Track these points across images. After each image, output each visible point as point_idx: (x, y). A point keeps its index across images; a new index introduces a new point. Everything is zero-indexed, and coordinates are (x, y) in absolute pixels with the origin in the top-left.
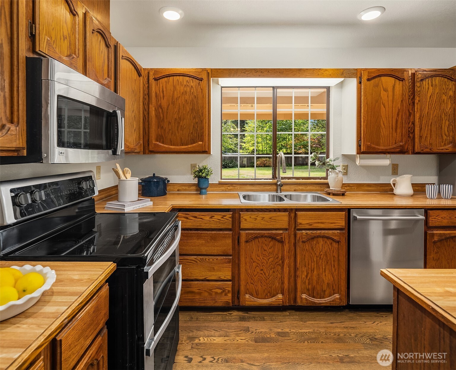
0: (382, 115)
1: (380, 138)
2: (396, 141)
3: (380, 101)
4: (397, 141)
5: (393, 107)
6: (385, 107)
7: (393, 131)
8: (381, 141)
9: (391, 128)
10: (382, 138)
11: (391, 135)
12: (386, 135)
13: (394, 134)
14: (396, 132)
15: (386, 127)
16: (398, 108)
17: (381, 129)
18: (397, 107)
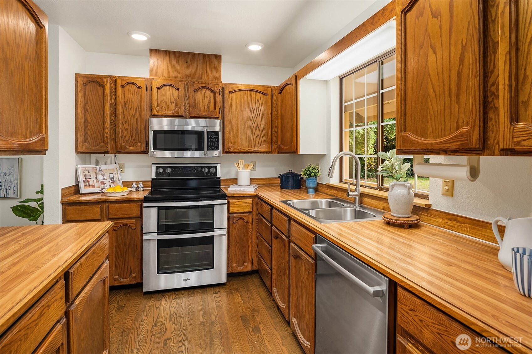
1: (428, 122)
2: (457, 123)
4: (460, 124)
5: (450, 44)
6: (435, 52)
7: (451, 100)
8: (430, 127)
9: (447, 94)
10: (431, 120)
11: (447, 111)
12: (439, 112)
13: (453, 108)
14: (457, 102)
15: (438, 95)
16: (462, 43)
17: (429, 101)
18: (460, 42)
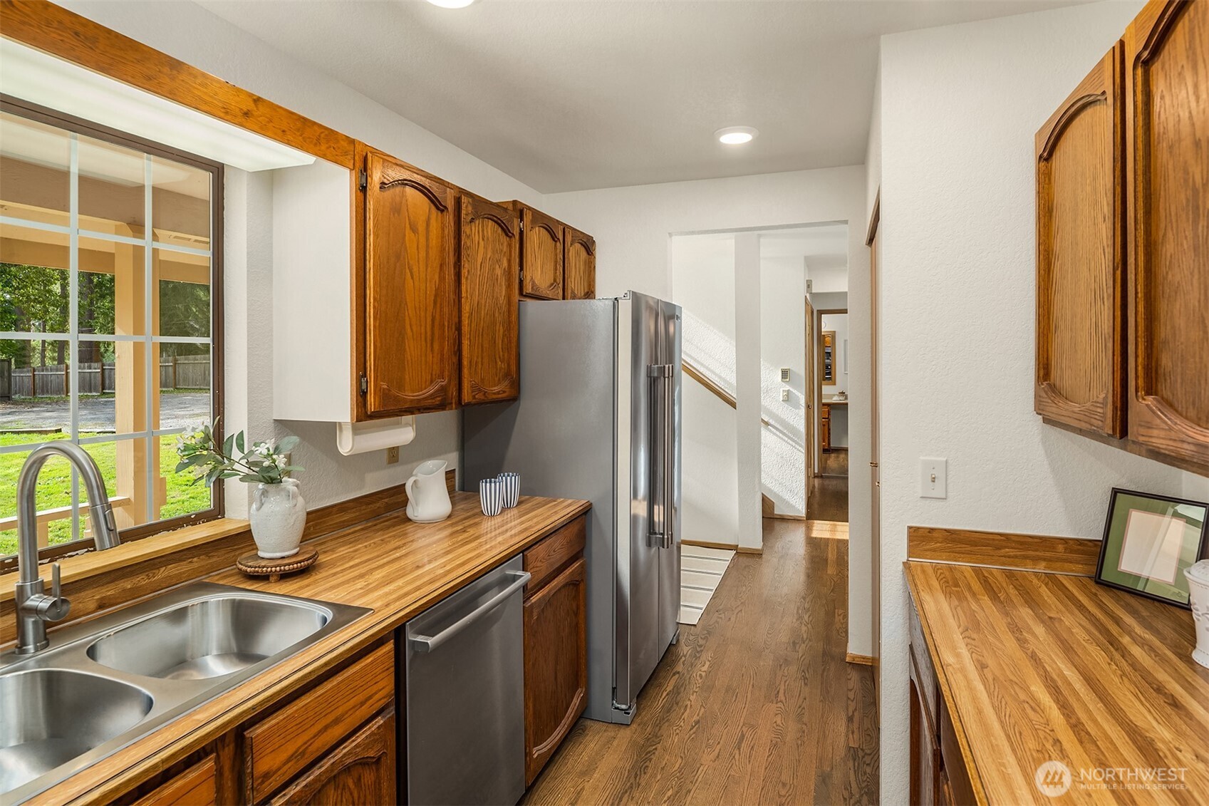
0: (408, 300)
1: (405, 369)
2: (432, 375)
3: (404, 258)
4: (434, 377)
5: (426, 279)
6: (412, 277)
7: (426, 346)
8: (407, 376)
9: (423, 339)
10: (408, 366)
11: (423, 358)
12: (416, 359)
13: (428, 355)
14: (431, 350)
15: (415, 337)
16: (436, 286)
17: (406, 341)
18: (434, 282)
